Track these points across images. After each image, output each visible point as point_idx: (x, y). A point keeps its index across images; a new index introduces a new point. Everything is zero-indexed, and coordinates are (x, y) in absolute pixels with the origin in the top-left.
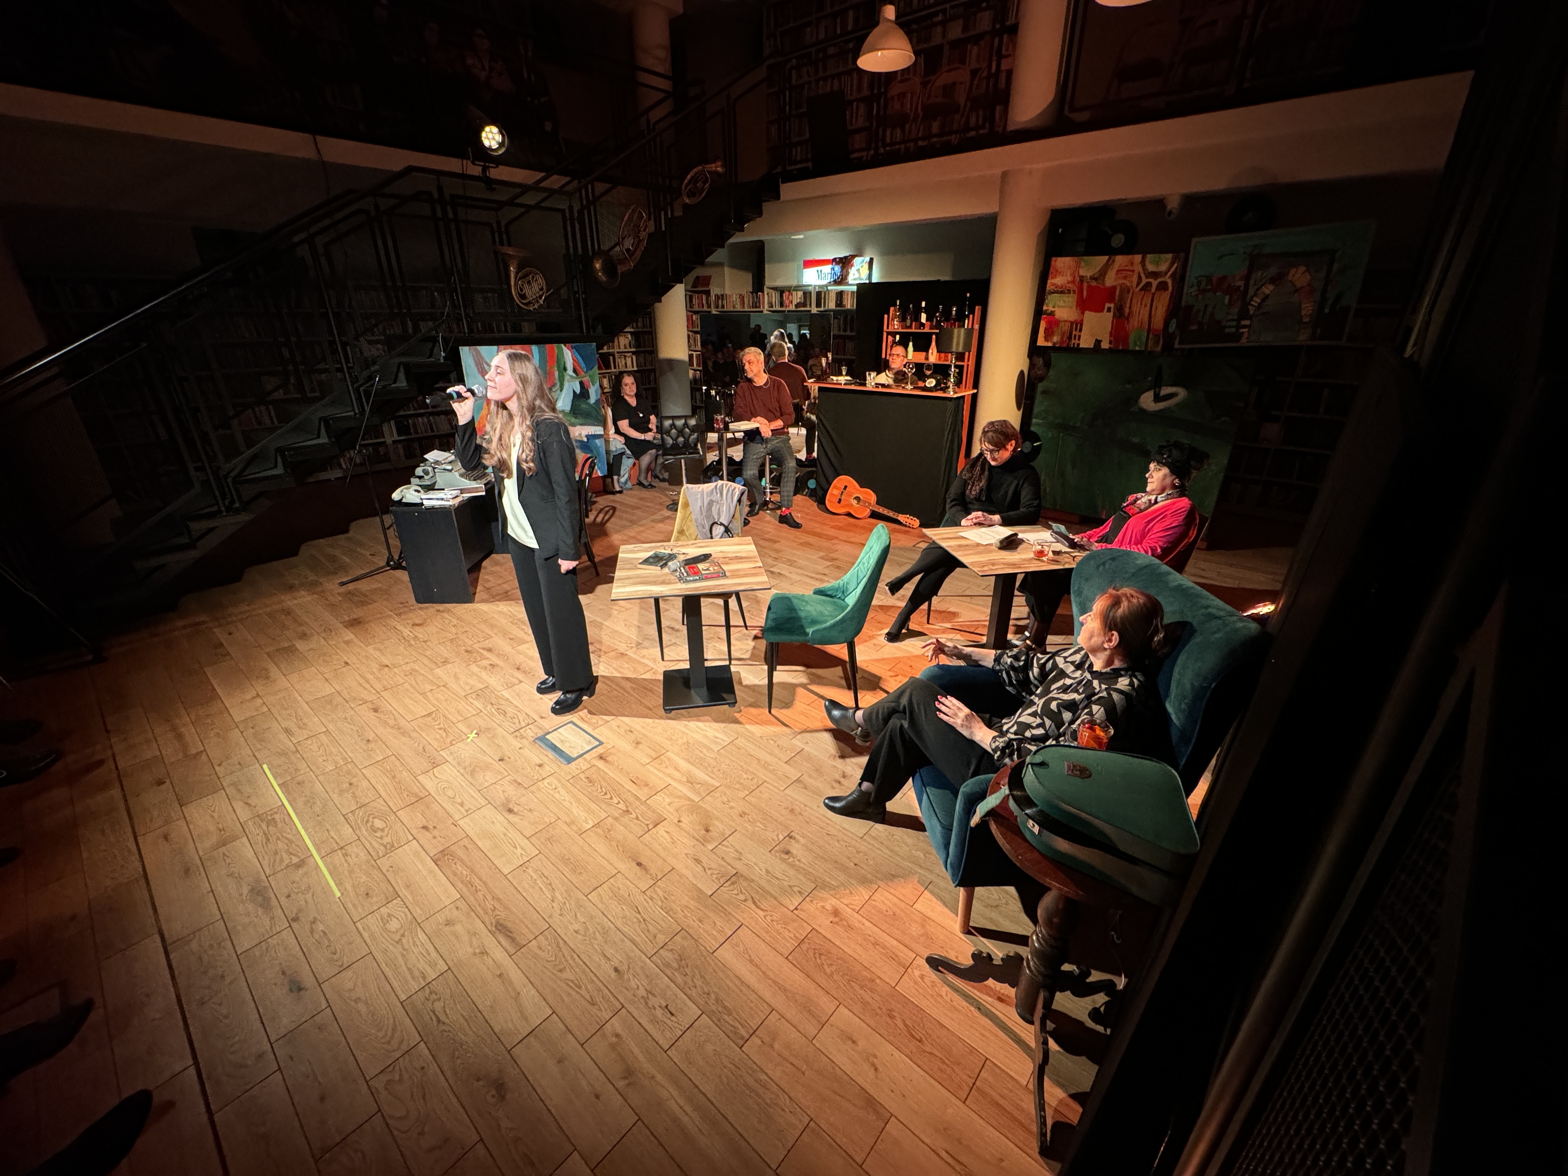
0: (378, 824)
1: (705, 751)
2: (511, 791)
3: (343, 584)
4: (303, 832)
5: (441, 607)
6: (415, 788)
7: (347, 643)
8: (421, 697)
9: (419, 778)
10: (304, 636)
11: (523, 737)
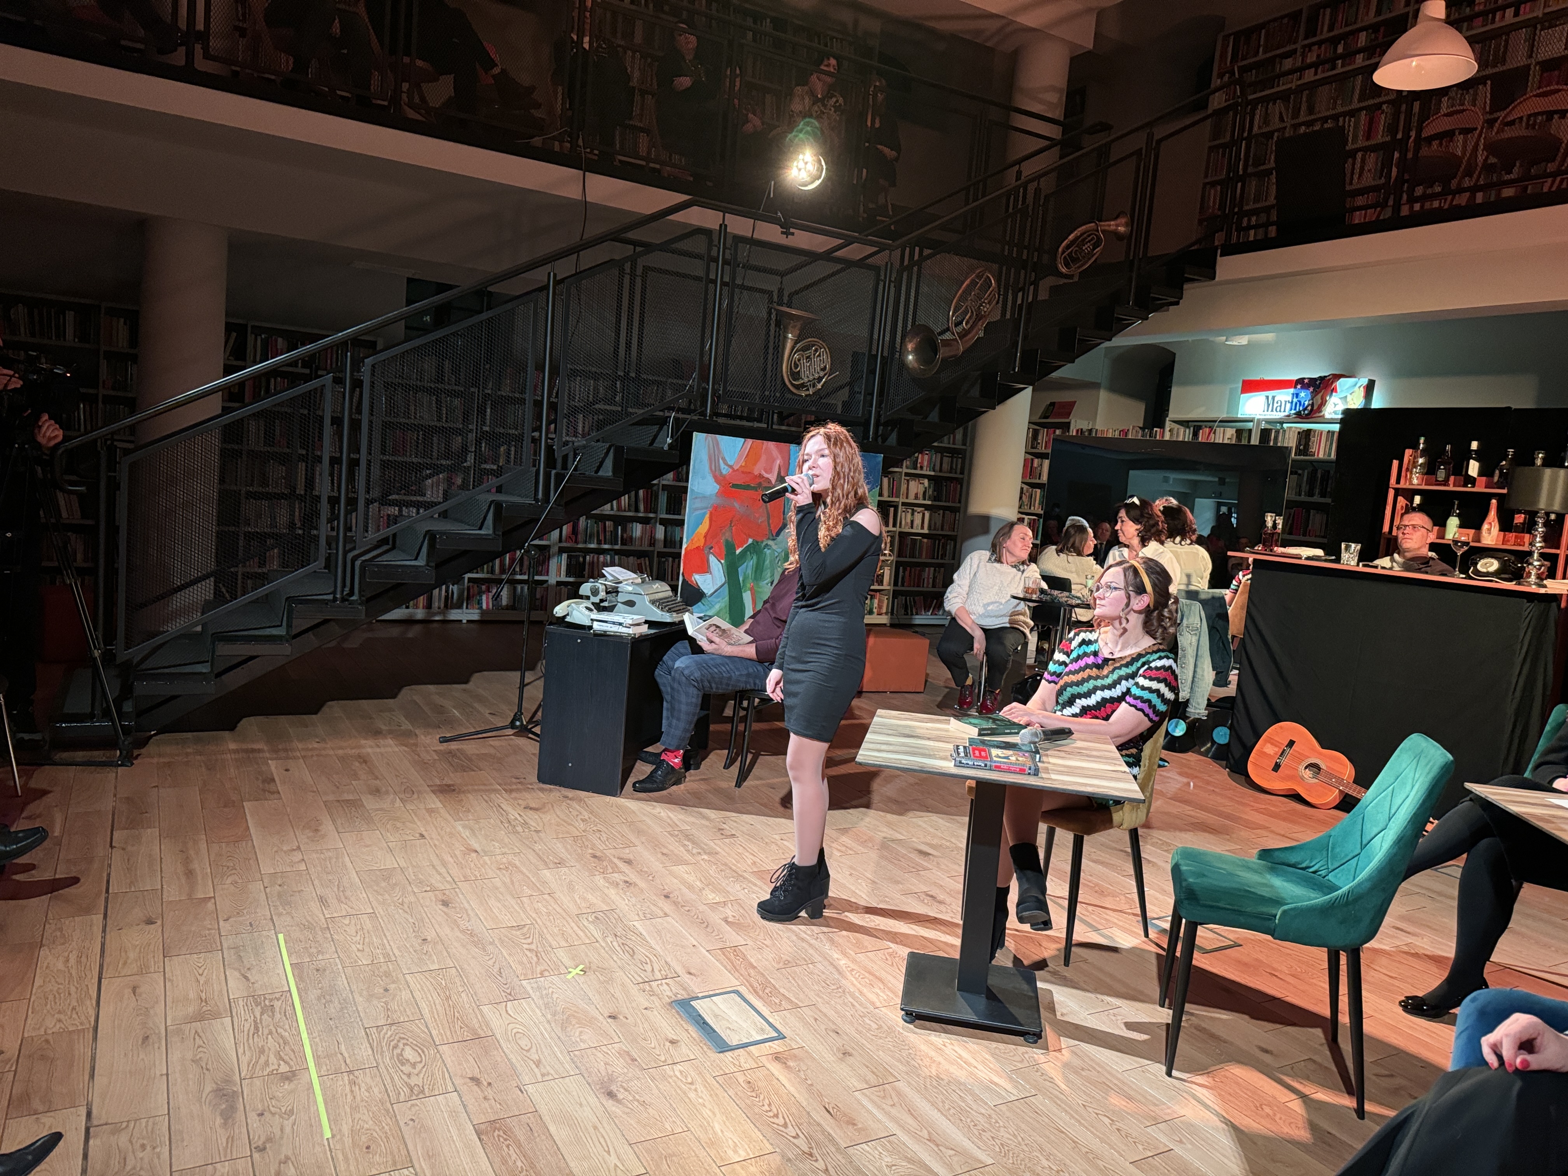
0: (409, 1054)
1: (969, 1099)
2: (619, 1066)
3: (444, 740)
4: (304, 1035)
5: (571, 793)
6: (475, 1021)
7: (430, 811)
8: (513, 902)
9: (485, 1009)
10: (376, 792)
11: (652, 993)
